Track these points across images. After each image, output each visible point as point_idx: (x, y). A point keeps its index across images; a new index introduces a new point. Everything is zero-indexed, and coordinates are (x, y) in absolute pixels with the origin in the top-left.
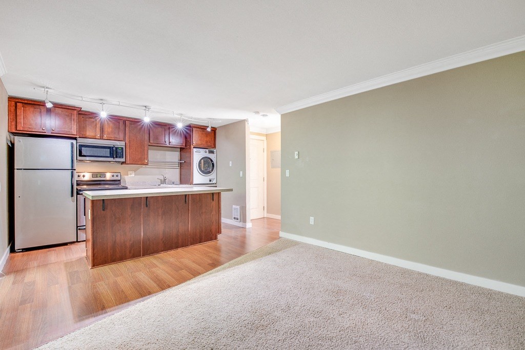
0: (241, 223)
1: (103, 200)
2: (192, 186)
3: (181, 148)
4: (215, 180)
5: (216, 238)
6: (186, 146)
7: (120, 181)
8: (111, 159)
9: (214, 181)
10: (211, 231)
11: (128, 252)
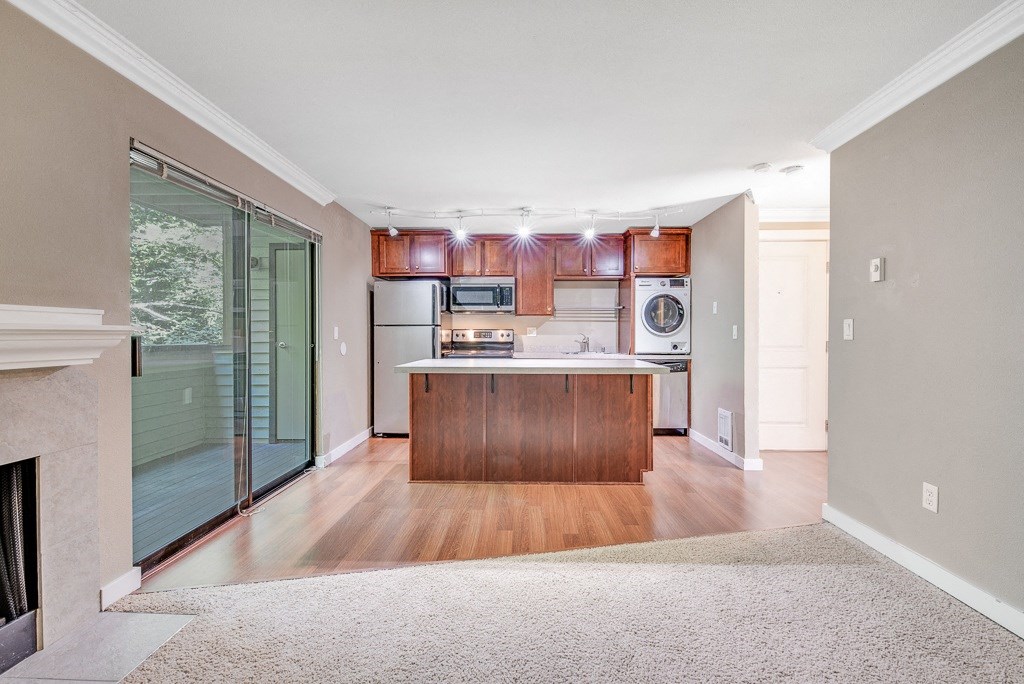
0: (734, 454)
1: (427, 375)
2: (632, 357)
3: (620, 280)
4: (688, 345)
5: (639, 479)
6: (625, 275)
7: (512, 343)
8: (495, 308)
9: (686, 349)
10: (625, 459)
11: (462, 467)
